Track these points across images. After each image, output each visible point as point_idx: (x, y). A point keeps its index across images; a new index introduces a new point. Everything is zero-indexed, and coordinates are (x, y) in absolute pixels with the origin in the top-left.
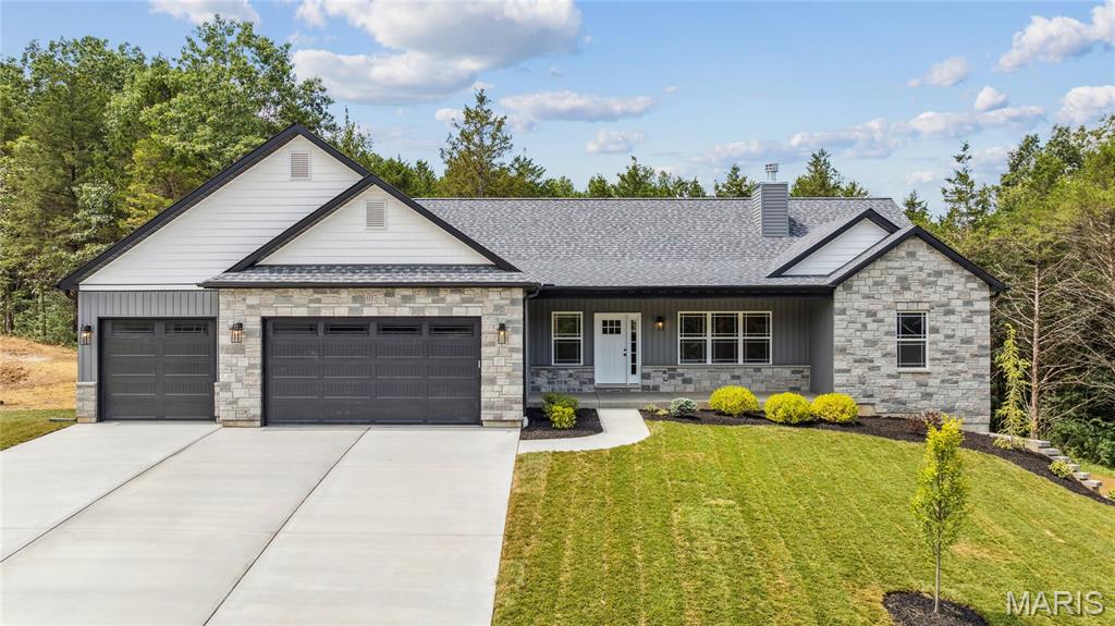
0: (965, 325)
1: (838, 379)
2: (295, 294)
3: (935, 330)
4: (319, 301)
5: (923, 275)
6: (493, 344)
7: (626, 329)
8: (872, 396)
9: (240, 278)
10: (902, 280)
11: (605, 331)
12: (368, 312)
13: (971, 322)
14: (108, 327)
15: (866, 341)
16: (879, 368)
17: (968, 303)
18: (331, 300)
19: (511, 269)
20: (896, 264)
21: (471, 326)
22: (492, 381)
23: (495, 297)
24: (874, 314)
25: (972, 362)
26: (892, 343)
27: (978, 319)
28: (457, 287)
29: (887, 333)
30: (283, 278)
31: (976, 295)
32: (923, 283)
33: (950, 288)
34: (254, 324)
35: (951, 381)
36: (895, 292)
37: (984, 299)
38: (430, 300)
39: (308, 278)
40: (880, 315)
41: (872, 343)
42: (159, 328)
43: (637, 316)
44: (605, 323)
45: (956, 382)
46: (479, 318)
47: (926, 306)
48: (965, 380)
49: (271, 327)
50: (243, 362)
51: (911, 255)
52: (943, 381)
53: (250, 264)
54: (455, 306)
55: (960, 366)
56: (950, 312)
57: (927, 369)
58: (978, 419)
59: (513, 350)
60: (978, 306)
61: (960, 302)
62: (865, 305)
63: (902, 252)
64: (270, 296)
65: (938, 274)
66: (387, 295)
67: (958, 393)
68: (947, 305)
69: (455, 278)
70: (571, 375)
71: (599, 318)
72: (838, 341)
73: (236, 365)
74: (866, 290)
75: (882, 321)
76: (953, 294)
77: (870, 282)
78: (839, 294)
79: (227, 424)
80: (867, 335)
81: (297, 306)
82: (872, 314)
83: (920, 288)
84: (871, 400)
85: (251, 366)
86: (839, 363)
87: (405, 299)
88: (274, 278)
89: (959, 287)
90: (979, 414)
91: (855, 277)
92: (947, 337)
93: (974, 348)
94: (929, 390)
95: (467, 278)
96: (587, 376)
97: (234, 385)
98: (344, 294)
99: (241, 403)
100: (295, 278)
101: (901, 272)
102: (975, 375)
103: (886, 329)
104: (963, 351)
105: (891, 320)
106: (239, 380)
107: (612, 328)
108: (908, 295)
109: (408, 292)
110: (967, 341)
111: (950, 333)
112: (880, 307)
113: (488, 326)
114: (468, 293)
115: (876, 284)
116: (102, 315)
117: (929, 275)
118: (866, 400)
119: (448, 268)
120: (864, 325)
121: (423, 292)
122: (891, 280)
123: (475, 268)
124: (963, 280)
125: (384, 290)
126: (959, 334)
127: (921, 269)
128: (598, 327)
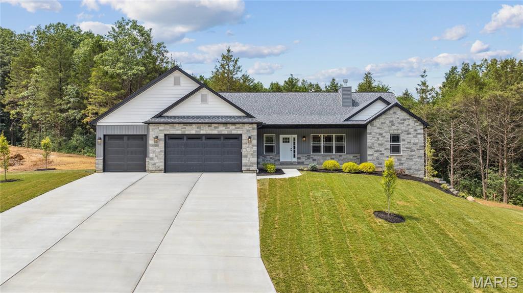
0: (414, 138)
1: (369, 158)
2: (177, 126)
3: (404, 140)
4: (185, 128)
5: (399, 120)
6: (246, 144)
7: (291, 141)
8: (381, 164)
9: (157, 120)
10: (392, 122)
11: (284, 142)
12: (202, 132)
13: (417, 137)
14: (107, 138)
15: (379, 144)
16: (383, 154)
17: (415, 130)
18: (189, 128)
19: (252, 117)
20: (389, 116)
21: (238, 137)
22: (246, 156)
23: (247, 127)
24: (382, 134)
25: (417, 151)
26: (388, 145)
27: (419, 136)
28: (234, 123)
29: (386, 141)
30: (172, 120)
31: (418, 127)
32: (399, 123)
33: (409, 125)
34: (162, 136)
35: (410, 158)
36: (389, 126)
37: (421, 129)
38: (224, 128)
39: (181, 120)
40: (384, 135)
41: (381, 145)
42: (125, 138)
43: (295, 136)
44: (283, 139)
45: (412, 159)
46: (241, 135)
47: (400, 131)
48: (415, 158)
49: (168, 137)
50: (158, 150)
51: (395, 113)
52: (407, 159)
53: (160, 115)
54: (233, 130)
55: (413, 153)
56: (409, 134)
57: (401, 154)
58: (420, 172)
59: (253, 146)
60: (419, 131)
61: (413, 130)
62: (378, 131)
63: (391, 112)
64: (168, 127)
65: (405, 120)
66: (209, 126)
67: (412, 163)
68: (408, 131)
69: (233, 120)
70: (271, 158)
71: (281, 137)
72: (369, 144)
73: (155, 151)
74: (378, 126)
75: (384, 137)
76: (410, 127)
77: (380, 123)
78: (369, 127)
79: (152, 172)
80: (379, 142)
81: (177, 130)
82: (381, 134)
83: (398, 125)
84: (381, 166)
85: (161, 151)
86: (369, 152)
87: (215, 128)
88: (169, 120)
89: (412, 125)
90: (420, 171)
91: (374, 121)
92: (408, 142)
93: (418, 147)
94: (402, 162)
95: (237, 120)
96: (277, 158)
97: (155, 158)
98: (194, 126)
99: (157, 164)
100: (177, 120)
101: (391, 119)
102: (418, 156)
103: (386, 140)
104: (414, 148)
105: (388, 137)
106: (156, 156)
107: (286, 140)
108: (394, 128)
109: (216, 125)
110: (415, 144)
111: (409, 141)
112: (384, 132)
113: (245, 137)
114: (238, 126)
115: (382, 123)
116: (105, 134)
117: (401, 120)
118: (379, 166)
119: (230, 117)
120: (378, 138)
121: (222, 125)
122: (388, 122)
123: (240, 117)
124: (414, 122)
125: (208, 125)
126: (412, 141)
127: (398, 118)
128: (281, 140)
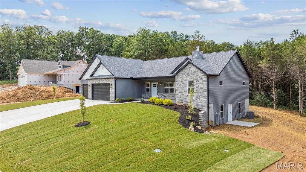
0: (201, 84)
1: (176, 96)
8: (182, 101)
10: (188, 74)
12: (100, 83)
14: (84, 85)
15: (181, 88)
16: (183, 94)
17: (201, 79)
19: (113, 75)
20: (187, 70)
21: (109, 85)
22: (111, 94)
23: (111, 80)
24: (183, 82)
25: (202, 93)
26: (186, 89)
27: (204, 83)
29: (185, 86)
31: (203, 77)
32: (192, 74)
33: (197, 75)
35: (198, 98)
36: (186, 77)
40: (184, 82)
43: (158, 83)
46: (110, 83)
47: (193, 80)
48: (201, 98)
49: (93, 85)
50: (90, 90)
51: (190, 68)
52: (196, 98)
53: (91, 76)
54: (107, 82)
55: (200, 94)
56: (198, 81)
58: (204, 107)
59: (113, 89)
60: (204, 79)
62: (180, 80)
63: (187, 67)
64: (93, 81)
65: (195, 72)
66: (102, 80)
67: (199, 101)
68: (197, 79)
69: (108, 77)
70: (148, 95)
72: (176, 88)
74: (181, 76)
76: (198, 77)
78: (176, 77)
79: (89, 99)
82: (182, 82)
83: (191, 76)
86: (177, 93)
88: (94, 78)
89: (199, 75)
91: (179, 74)
92: (197, 87)
93: (203, 90)
94: (194, 100)
96: (150, 95)
101: (187, 72)
102: (203, 97)
103: (185, 85)
104: (200, 91)
105: (186, 83)
107: (154, 86)
108: (189, 77)
110: (201, 88)
112: (184, 80)
115: (183, 75)
117: (193, 72)
120: (181, 84)
122: (186, 74)
124: (200, 73)
126: (200, 86)
127: (191, 71)
128: (152, 85)
